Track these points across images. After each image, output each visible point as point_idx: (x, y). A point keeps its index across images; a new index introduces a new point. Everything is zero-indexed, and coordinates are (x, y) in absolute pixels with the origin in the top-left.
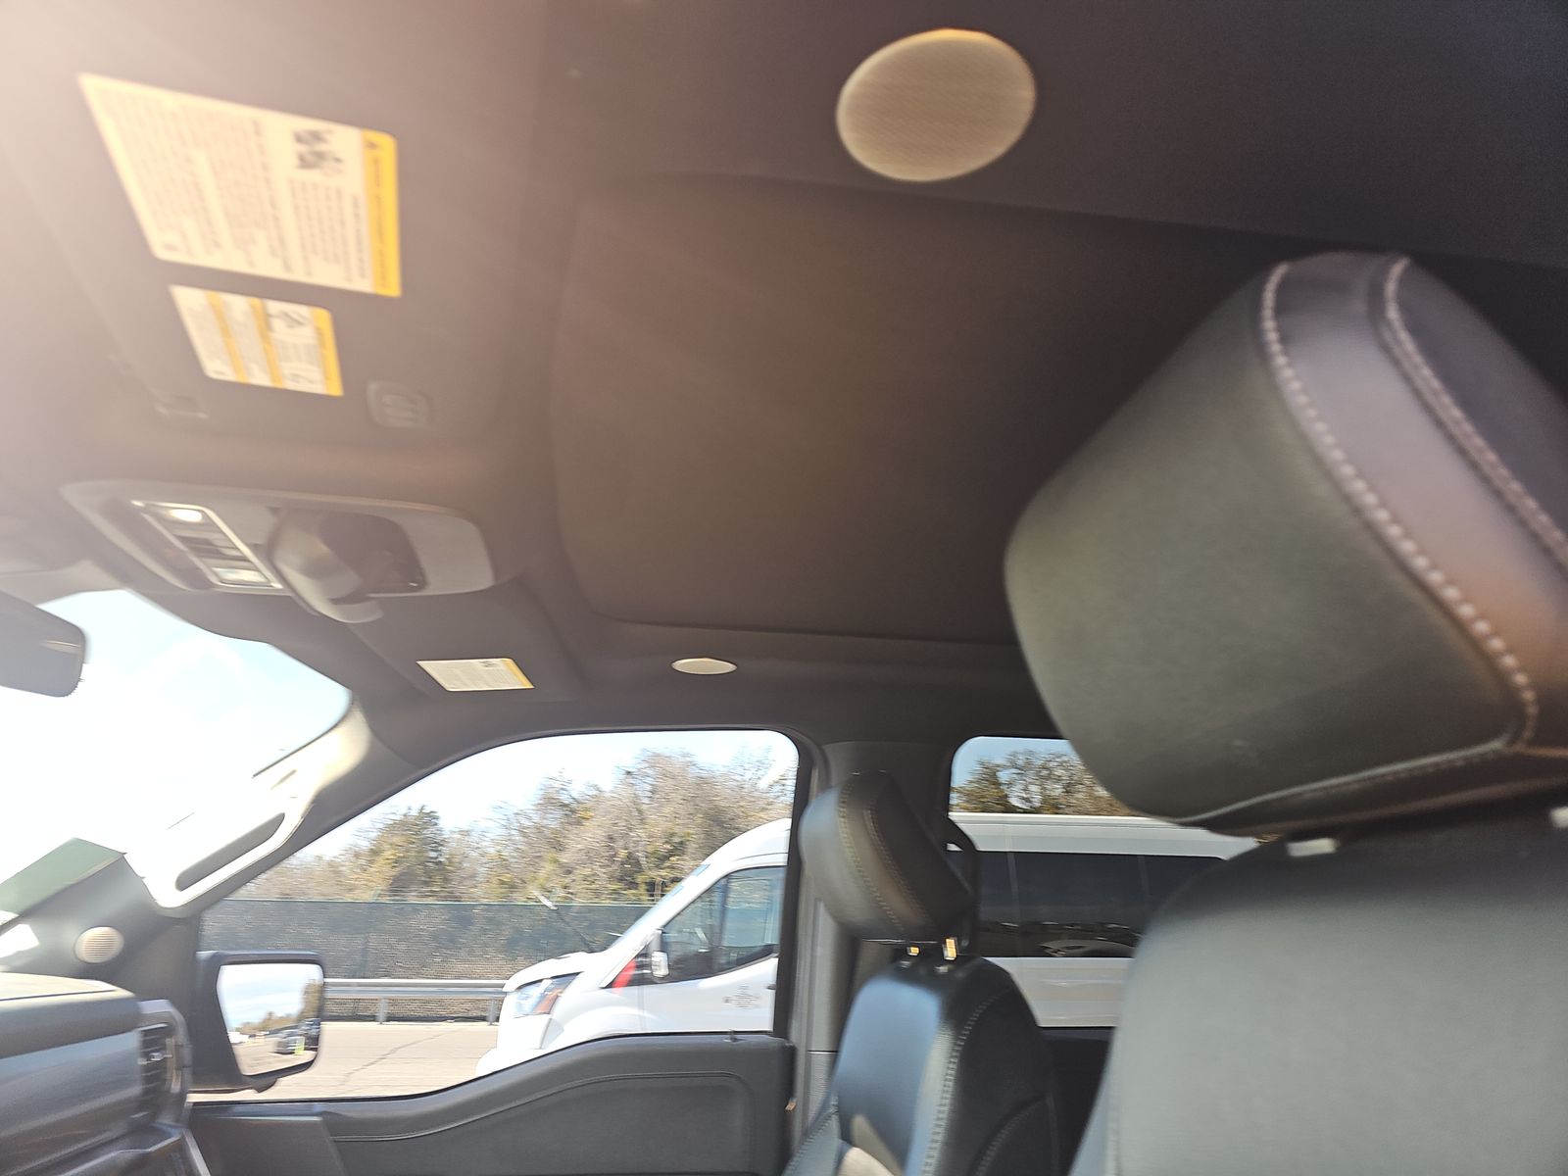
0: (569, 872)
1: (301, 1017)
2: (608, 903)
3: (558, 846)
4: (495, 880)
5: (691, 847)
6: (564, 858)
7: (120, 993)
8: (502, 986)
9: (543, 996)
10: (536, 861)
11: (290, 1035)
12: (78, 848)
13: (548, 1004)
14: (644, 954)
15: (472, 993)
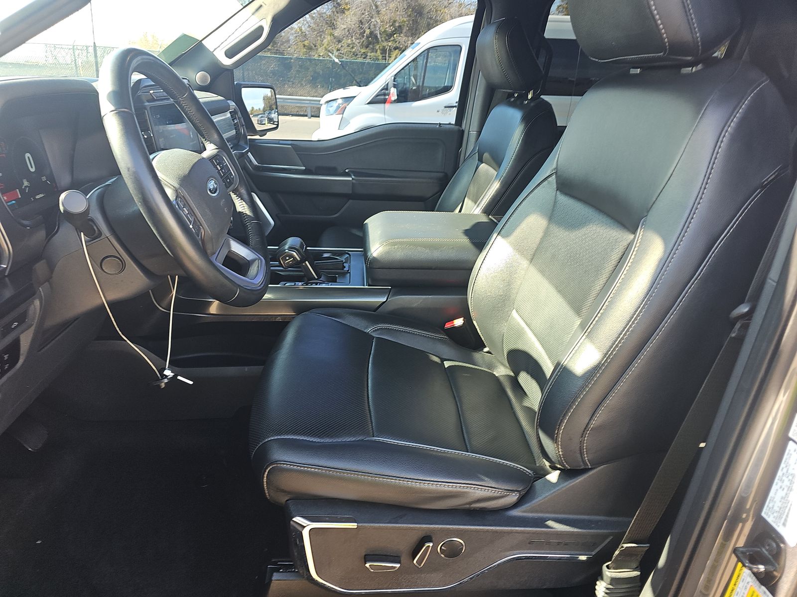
0: (339, 41)
1: (264, 111)
2: (360, 60)
3: (333, 26)
4: (301, 44)
5: (405, 29)
6: (337, 33)
7: (220, 98)
8: (320, 101)
9: (338, 107)
10: (321, 33)
11: (262, 117)
12: (185, 38)
13: (341, 111)
14: (386, 88)
15: (298, 103)
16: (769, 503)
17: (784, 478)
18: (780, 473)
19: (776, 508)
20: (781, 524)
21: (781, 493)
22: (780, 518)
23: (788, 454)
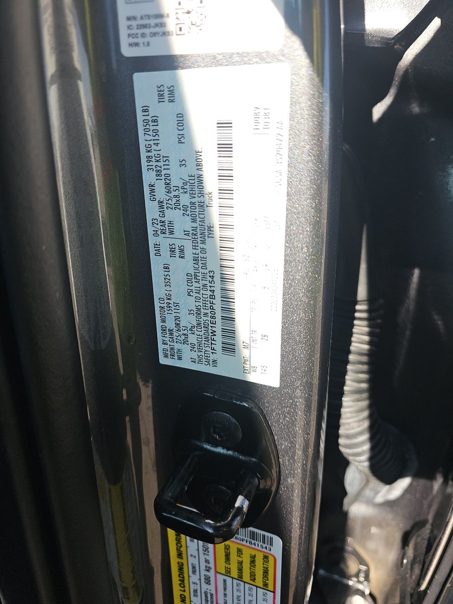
16: (164, 321)
17: (170, 215)
18: (151, 210)
19: (188, 320)
20: (219, 355)
21: (182, 267)
22: (210, 337)
23: (146, 122)
